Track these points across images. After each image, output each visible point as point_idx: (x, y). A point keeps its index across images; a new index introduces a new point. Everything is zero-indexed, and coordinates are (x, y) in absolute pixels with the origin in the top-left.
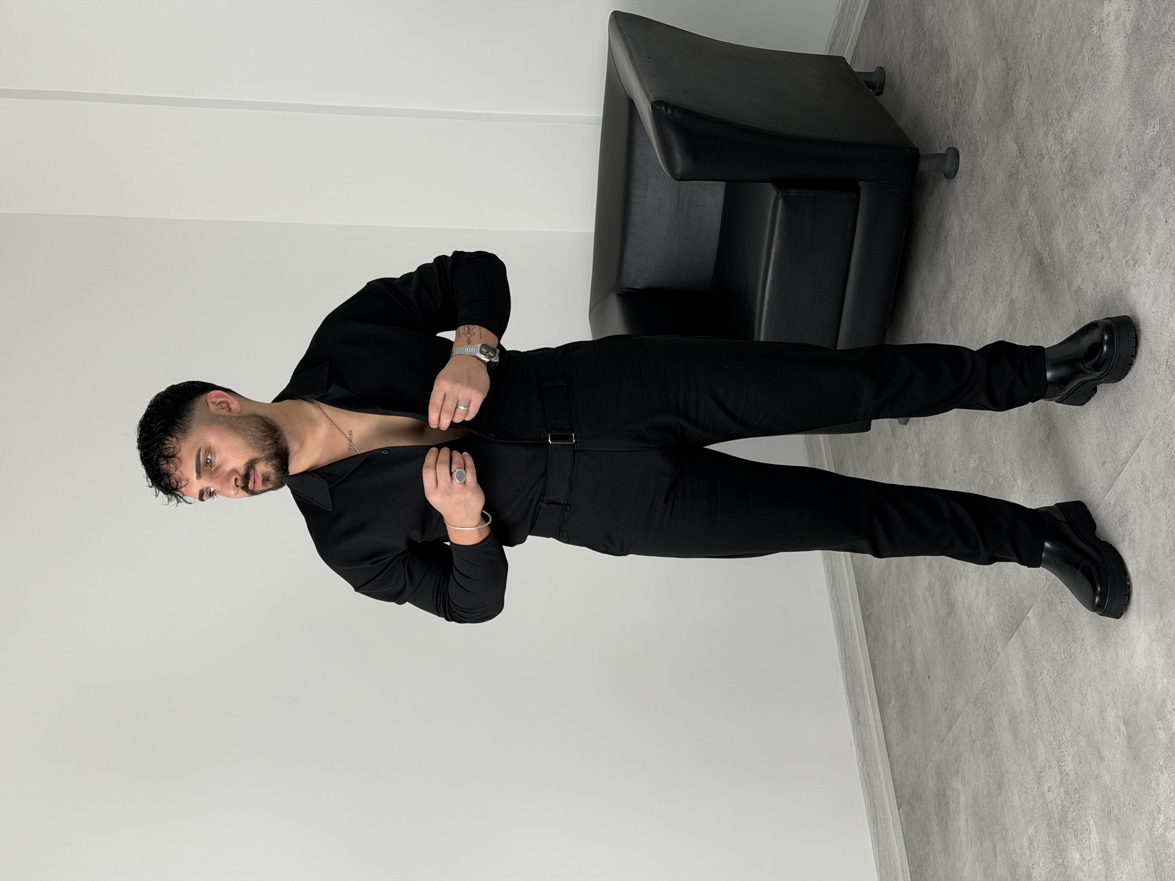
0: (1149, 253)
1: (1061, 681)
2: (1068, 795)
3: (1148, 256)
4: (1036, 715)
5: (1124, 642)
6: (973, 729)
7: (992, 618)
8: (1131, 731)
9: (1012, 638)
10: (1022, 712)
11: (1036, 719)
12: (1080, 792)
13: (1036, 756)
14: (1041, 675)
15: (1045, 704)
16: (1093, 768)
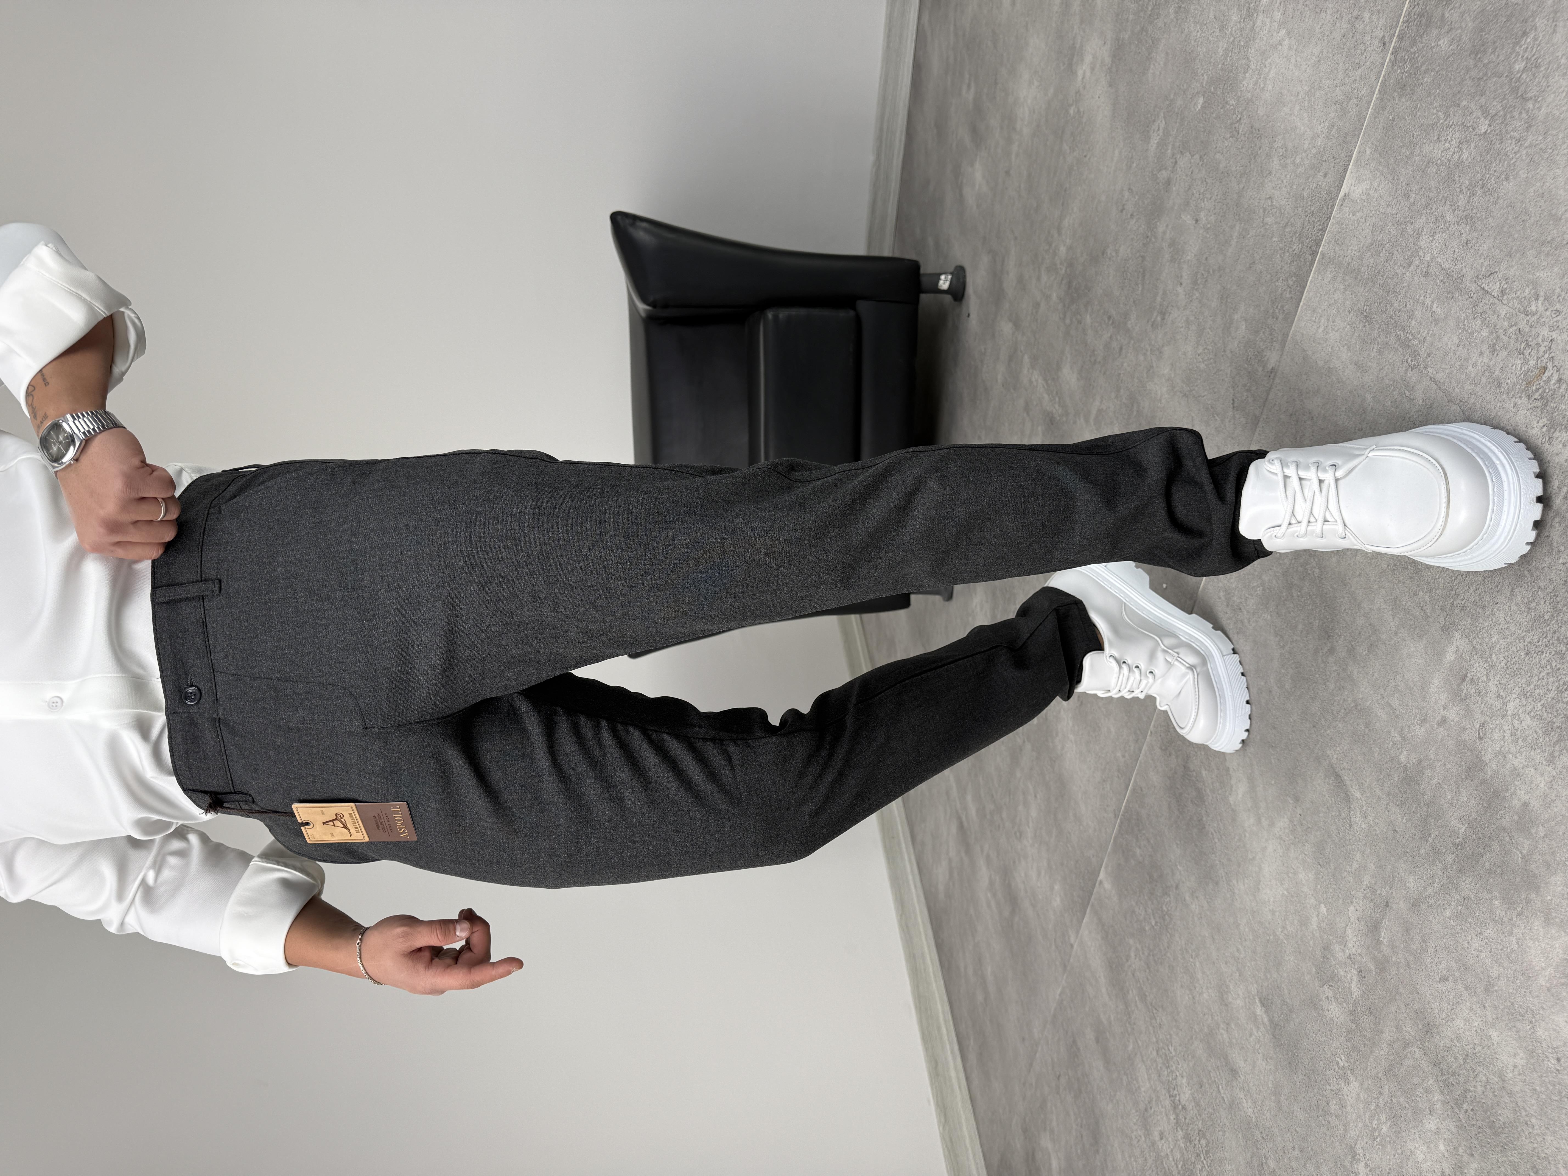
0: (1181, 284)
1: (1155, 961)
2: (1190, 1141)
3: (1180, 290)
4: (1129, 1023)
5: (1239, 865)
6: (1056, 1060)
7: (1058, 899)
8: (1276, 1015)
9: (1085, 918)
10: (1110, 1023)
11: (1129, 1030)
12: (1208, 1134)
13: (1137, 1086)
14: (1127, 960)
15: (1138, 1003)
16: (1222, 1091)
